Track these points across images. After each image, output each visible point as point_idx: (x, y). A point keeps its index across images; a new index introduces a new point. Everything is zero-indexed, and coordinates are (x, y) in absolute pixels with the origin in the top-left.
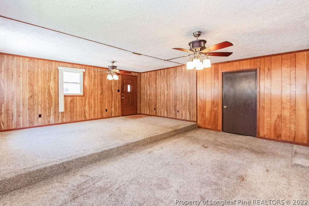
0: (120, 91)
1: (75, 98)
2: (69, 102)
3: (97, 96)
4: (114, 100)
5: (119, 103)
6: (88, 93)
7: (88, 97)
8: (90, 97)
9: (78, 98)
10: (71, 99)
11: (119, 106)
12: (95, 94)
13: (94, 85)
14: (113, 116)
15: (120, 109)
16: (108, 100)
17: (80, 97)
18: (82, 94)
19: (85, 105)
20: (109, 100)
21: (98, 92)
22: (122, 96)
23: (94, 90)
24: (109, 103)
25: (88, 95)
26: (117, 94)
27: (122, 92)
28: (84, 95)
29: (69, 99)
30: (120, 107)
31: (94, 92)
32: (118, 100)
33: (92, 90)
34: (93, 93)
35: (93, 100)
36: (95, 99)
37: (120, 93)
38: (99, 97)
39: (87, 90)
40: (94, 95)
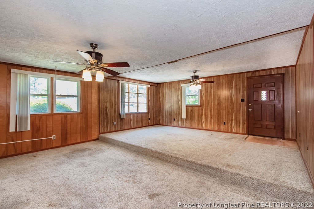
0: (246, 100)
1: (194, 108)
2: (190, 111)
3: (213, 107)
4: (235, 112)
5: (243, 116)
6: (204, 104)
7: (204, 108)
8: (207, 108)
9: (196, 108)
10: (191, 109)
11: (243, 120)
12: (212, 105)
13: (210, 96)
14: (234, 131)
15: (245, 125)
16: (226, 111)
17: (198, 108)
18: (199, 105)
19: (202, 115)
20: (228, 112)
21: (214, 103)
22: (248, 107)
23: (210, 101)
24: (228, 115)
25: (204, 105)
26: (240, 104)
27: (249, 102)
28: (201, 106)
29: (190, 109)
30: (245, 122)
31: (211, 103)
32: (242, 112)
33: (208, 101)
34: (209, 103)
35: (209, 110)
36: (212, 110)
37: (245, 103)
38: (216, 107)
39: (203, 101)
40: (210, 105)
